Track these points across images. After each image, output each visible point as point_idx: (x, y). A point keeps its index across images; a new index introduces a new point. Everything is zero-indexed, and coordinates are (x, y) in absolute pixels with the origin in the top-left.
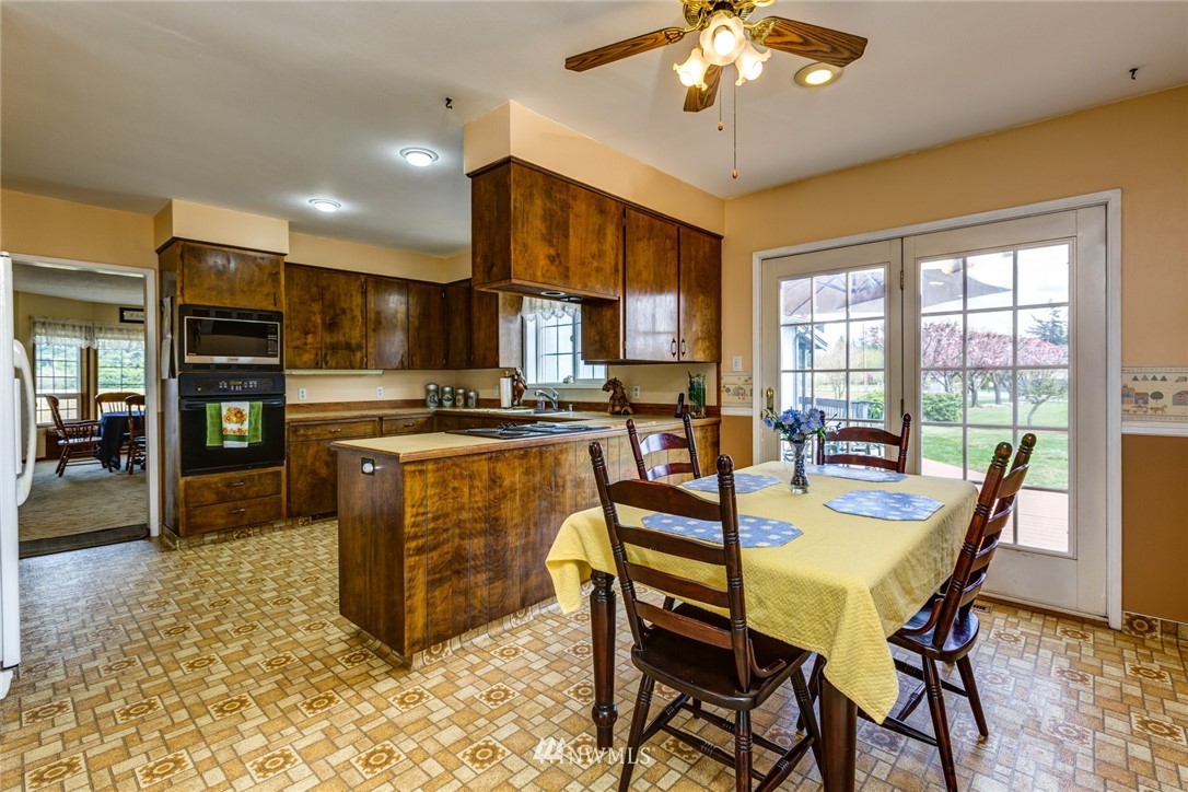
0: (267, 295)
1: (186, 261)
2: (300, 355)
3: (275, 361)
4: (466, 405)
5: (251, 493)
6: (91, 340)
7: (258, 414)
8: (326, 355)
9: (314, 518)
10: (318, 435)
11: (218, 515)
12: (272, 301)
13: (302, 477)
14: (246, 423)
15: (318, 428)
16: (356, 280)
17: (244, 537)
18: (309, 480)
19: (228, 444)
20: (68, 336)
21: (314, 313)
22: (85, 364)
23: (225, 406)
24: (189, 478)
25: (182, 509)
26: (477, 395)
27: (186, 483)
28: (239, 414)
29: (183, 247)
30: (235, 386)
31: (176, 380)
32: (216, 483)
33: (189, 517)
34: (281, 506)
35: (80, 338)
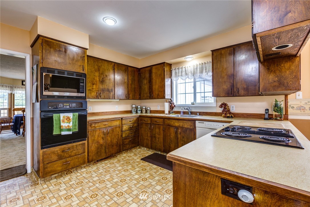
0: (80, 66)
1: (44, 47)
2: (91, 93)
3: (83, 95)
4: (146, 112)
5: (73, 154)
6: (12, 91)
7: (76, 118)
8: (100, 93)
9: (98, 161)
10: (99, 126)
11: (58, 166)
12: (82, 69)
13: (93, 145)
14: (71, 123)
15: (99, 123)
16: (111, 64)
17: (69, 173)
18: (96, 146)
19: (63, 133)
20: (4, 89)
21: (96, 76)
22: (10, 99)
23: (62, 115)
24: (45, 150)
25: (41, 165)
26: (150, 109)
27: (43, 152)
28: (68, 119)
29: (42, 39)
30: (66, 106)
31: (39, 103)
32: (57, 151)
33: (44, 168)
34: (85, 158)
35: (8, 90)
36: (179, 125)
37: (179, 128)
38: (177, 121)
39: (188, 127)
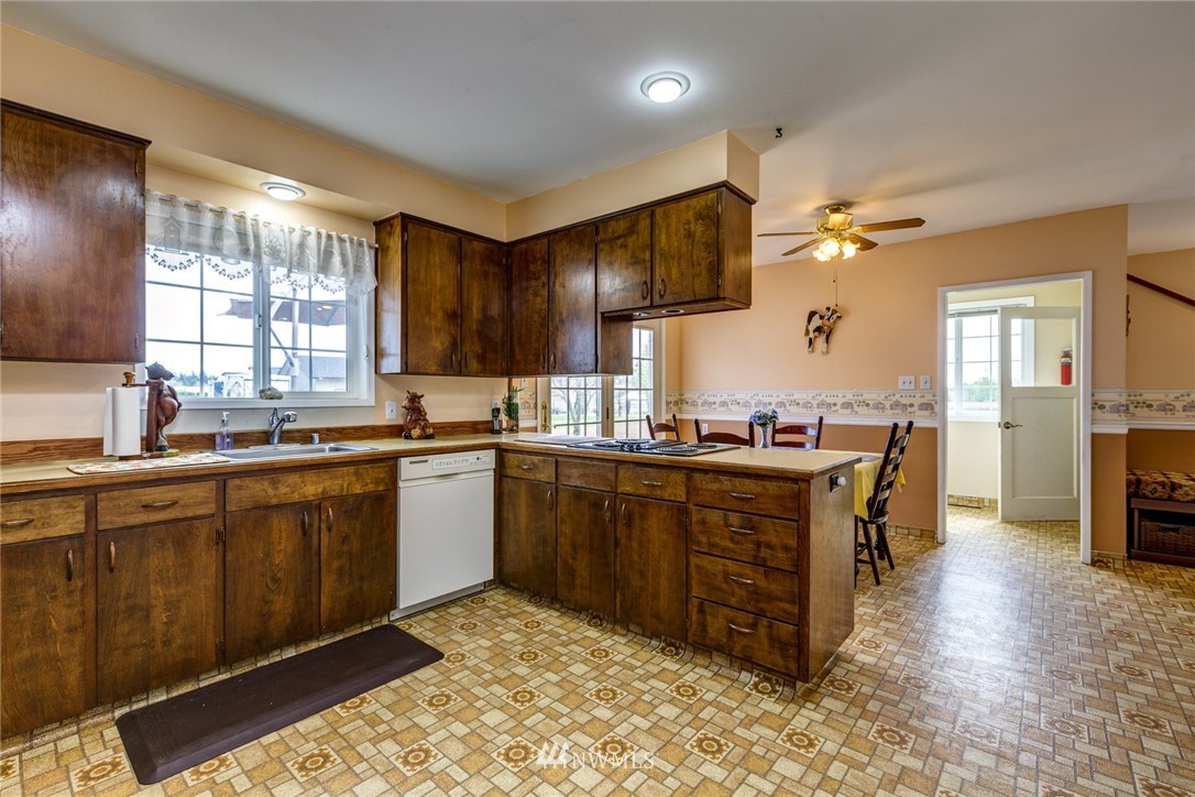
36: (324, 492)
37: (326, 504)
38: (311, 476)
39: (367, 489)
